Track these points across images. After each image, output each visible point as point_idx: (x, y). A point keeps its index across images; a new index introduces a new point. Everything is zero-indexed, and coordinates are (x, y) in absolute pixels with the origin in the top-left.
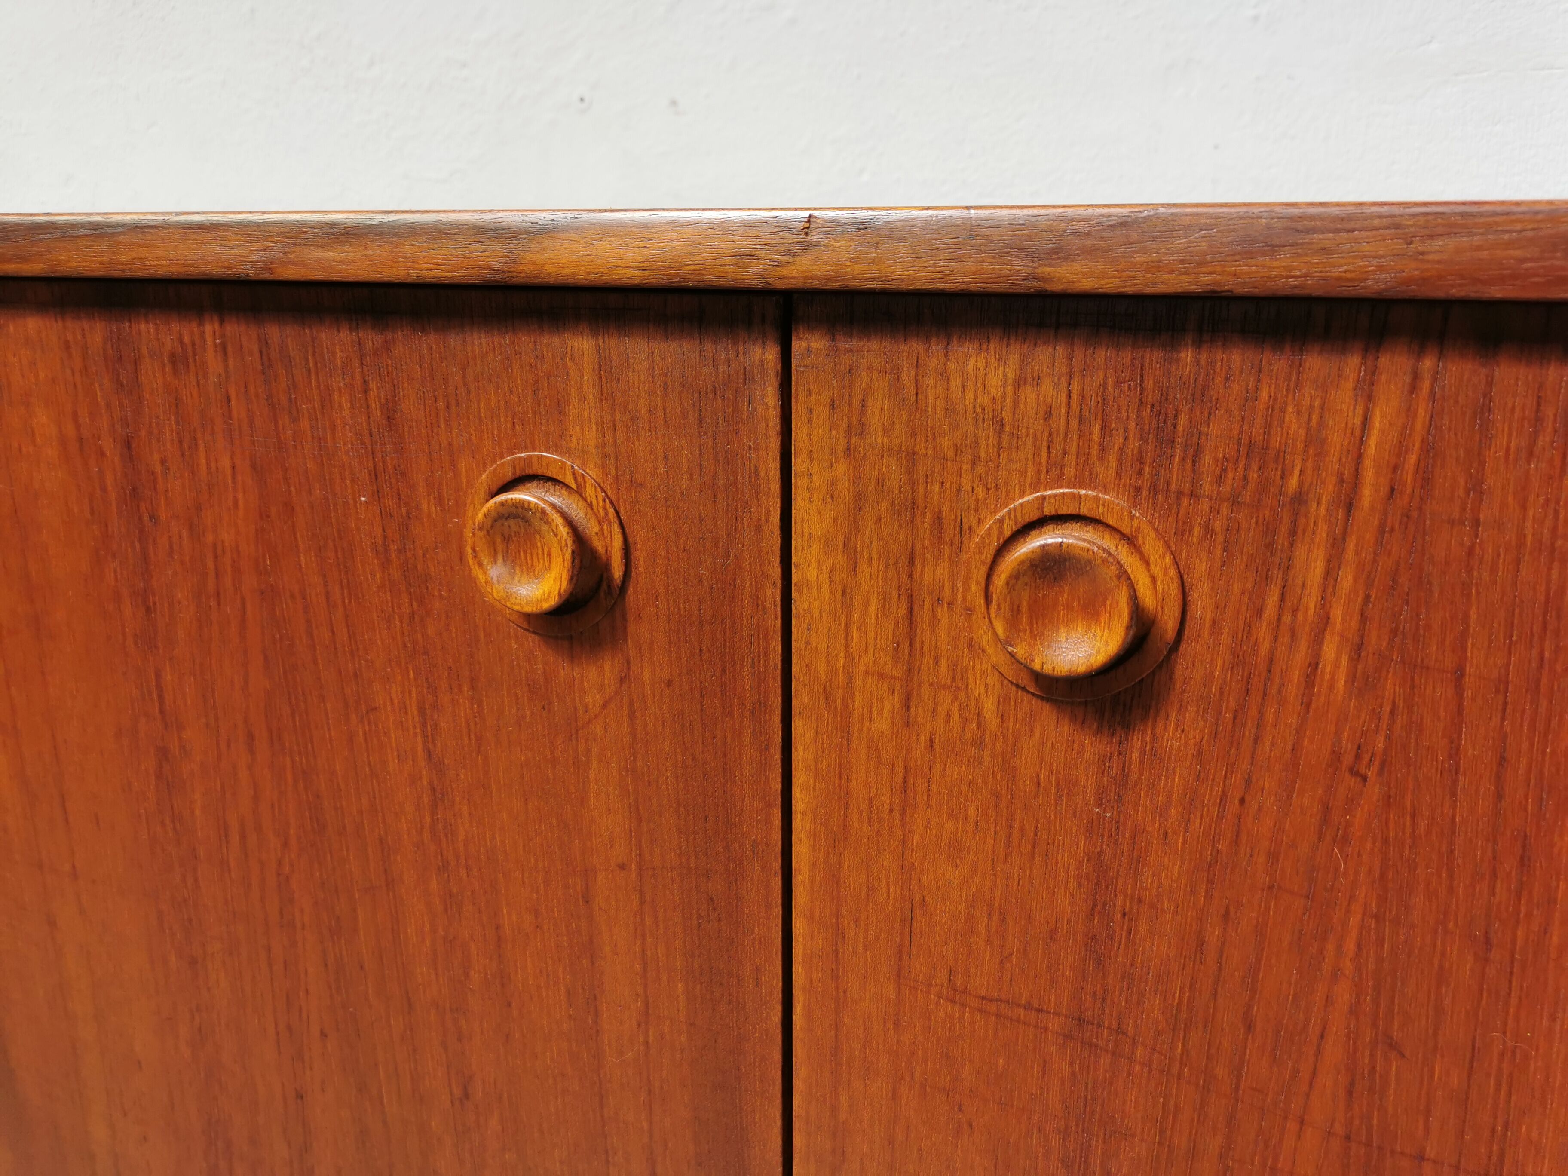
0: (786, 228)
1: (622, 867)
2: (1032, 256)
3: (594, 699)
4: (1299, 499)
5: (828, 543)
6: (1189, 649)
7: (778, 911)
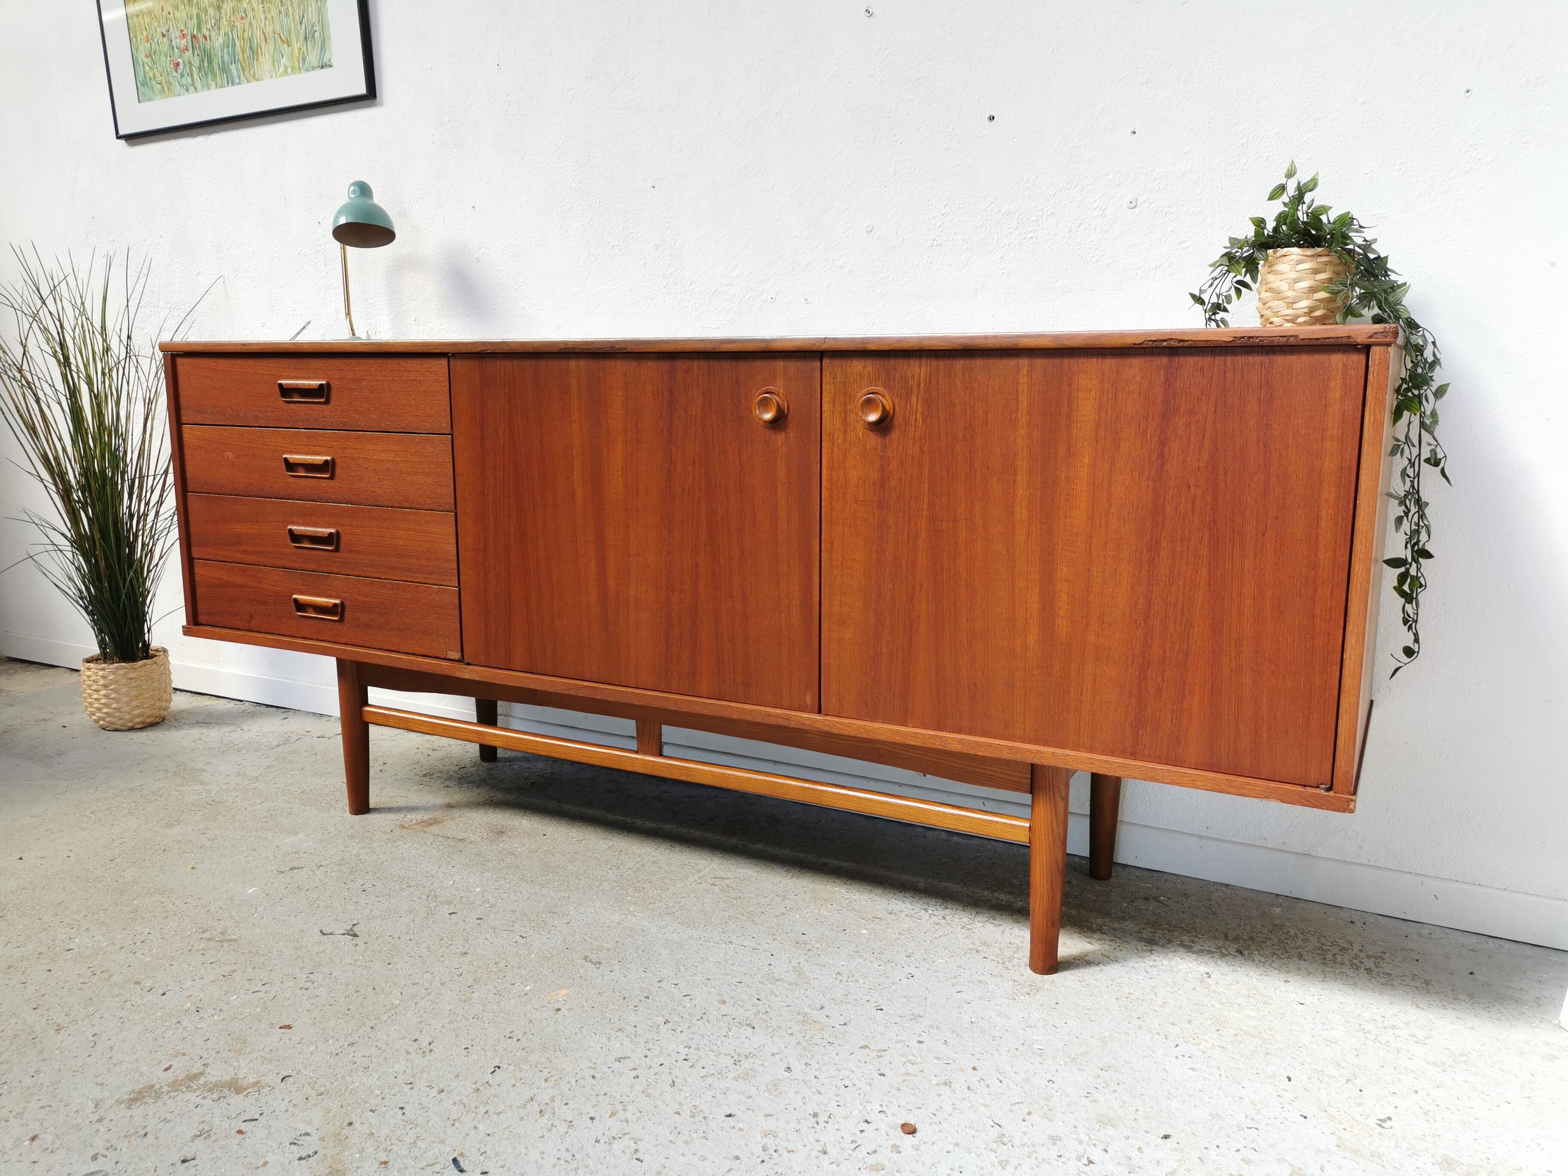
0: (821, 339)
1: (784, 484)
2: (864, 344)
3: (779, 443)
4: (911, 387)
5: (829, 402)
6: (896, 418)
7: (819, 489)
